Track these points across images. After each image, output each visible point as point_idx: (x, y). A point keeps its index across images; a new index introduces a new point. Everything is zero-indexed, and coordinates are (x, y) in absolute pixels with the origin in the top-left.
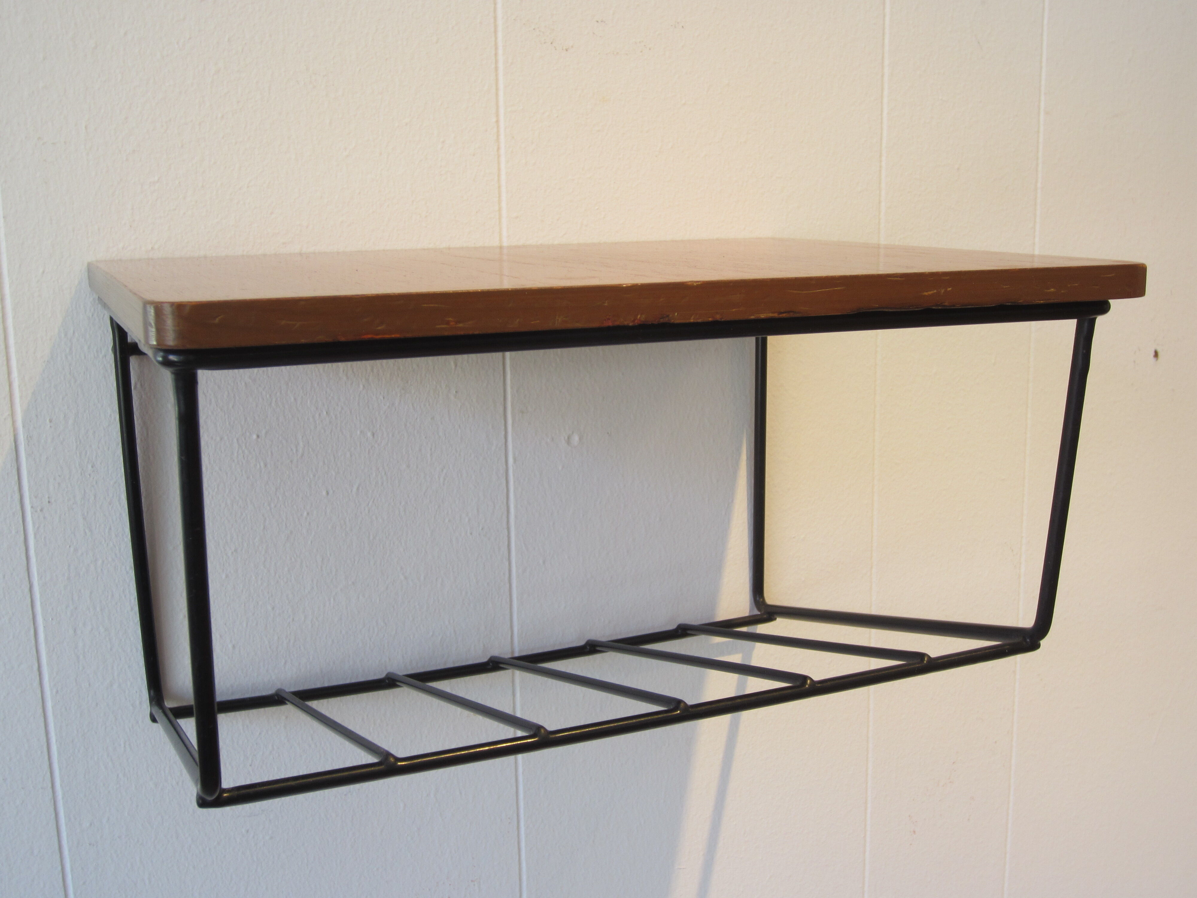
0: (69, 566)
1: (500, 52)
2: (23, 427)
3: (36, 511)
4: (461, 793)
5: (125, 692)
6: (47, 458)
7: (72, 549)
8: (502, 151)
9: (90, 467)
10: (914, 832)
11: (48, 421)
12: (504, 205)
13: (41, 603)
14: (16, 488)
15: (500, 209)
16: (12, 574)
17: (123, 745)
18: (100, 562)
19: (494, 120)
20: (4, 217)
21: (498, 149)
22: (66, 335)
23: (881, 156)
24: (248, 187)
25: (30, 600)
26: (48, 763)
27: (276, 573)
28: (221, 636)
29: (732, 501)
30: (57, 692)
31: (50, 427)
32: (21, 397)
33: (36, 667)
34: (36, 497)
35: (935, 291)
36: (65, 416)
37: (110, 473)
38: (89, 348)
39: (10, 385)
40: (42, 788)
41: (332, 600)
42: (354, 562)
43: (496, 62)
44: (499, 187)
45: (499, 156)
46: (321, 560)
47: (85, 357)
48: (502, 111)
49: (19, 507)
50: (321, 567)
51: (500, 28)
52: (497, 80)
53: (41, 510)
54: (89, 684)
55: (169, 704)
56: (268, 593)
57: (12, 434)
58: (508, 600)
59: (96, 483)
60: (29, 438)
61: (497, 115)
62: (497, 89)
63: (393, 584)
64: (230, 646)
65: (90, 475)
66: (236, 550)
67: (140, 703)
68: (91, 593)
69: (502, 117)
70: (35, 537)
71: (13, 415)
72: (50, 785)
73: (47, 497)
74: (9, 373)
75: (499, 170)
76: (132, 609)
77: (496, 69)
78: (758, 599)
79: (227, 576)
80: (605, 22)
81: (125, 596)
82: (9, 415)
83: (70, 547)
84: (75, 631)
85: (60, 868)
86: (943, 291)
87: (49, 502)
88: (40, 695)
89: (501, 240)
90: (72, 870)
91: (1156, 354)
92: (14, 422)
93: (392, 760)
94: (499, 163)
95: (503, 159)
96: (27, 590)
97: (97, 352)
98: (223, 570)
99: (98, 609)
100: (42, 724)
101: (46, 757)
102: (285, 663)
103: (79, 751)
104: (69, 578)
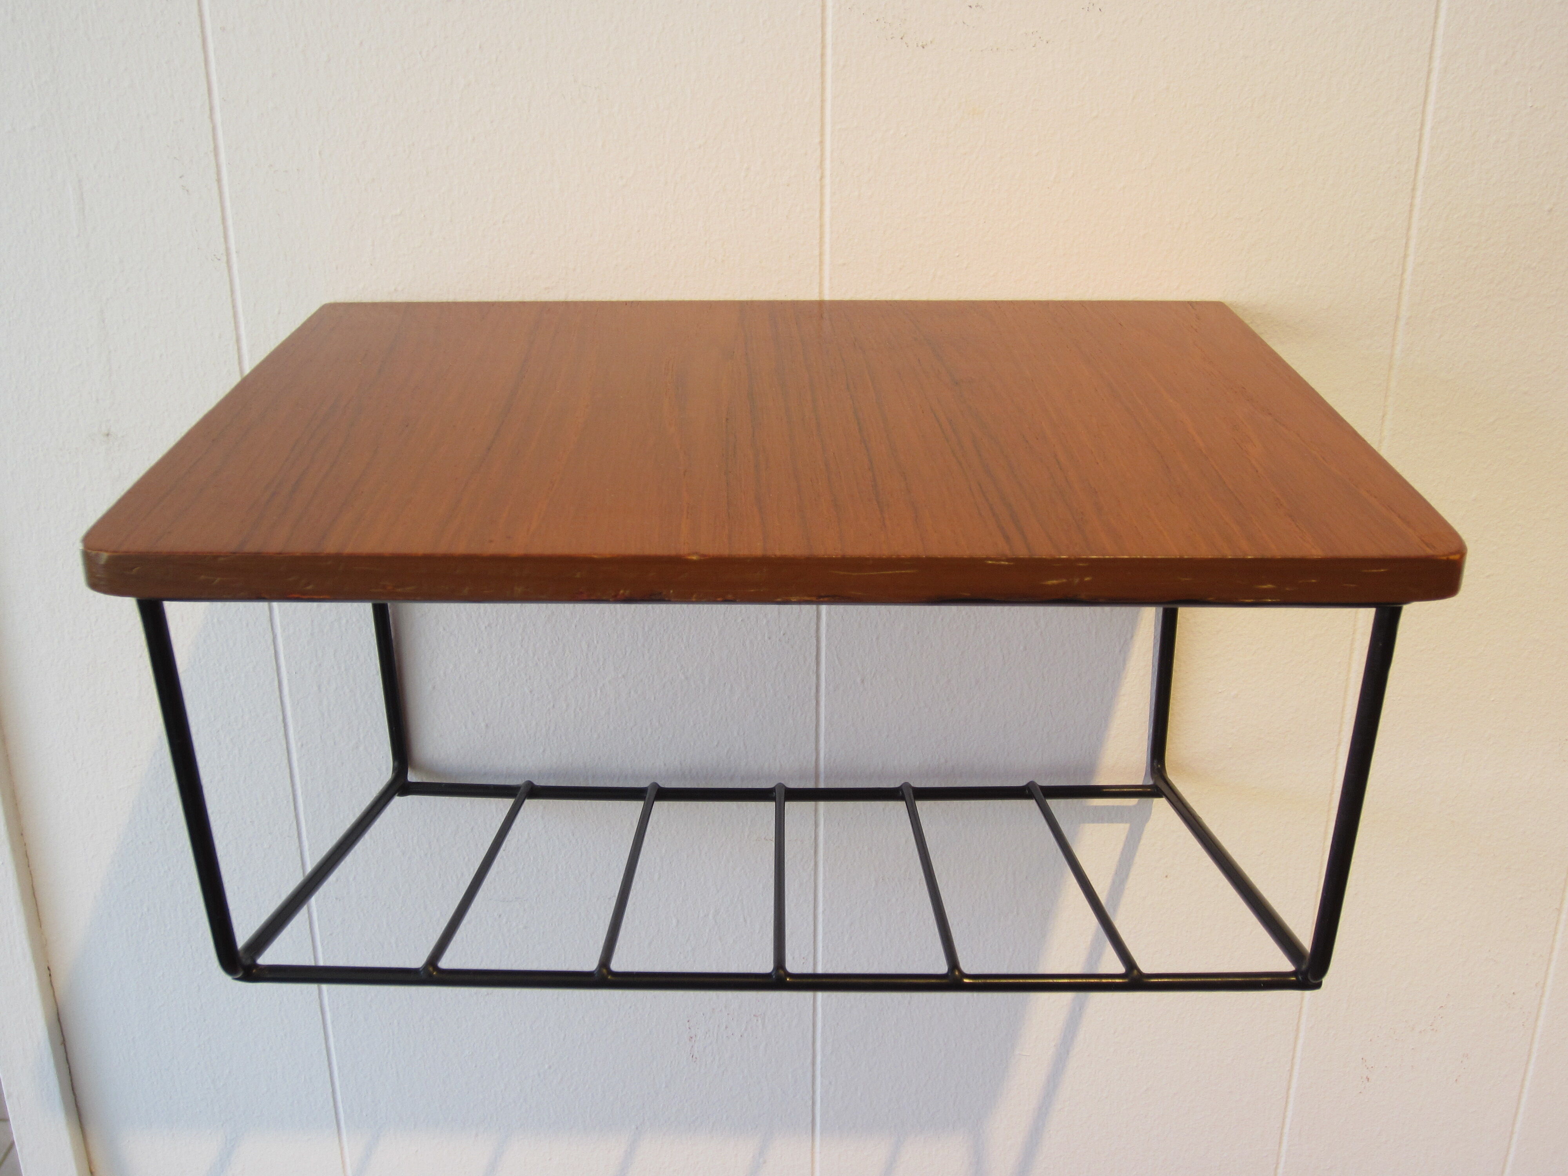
0: (312, 621)
1: (829, 51)
4: (745, 921)
5: (371, 756)
8: (827, 180)
12: (827, 247)
13: (285, 656)
15: (821, 254)
16: (255, 623)
18: (344, 621)
19: (817, 140)
24: (504, 222)
26: (294, 814)
27: (534, 655)
28: (473, 713)
30: (302, 745)
33: (280, 718)
40: (288, 836)
41: (599, 691)
42: (626, 654)
43: (823, 65)
45: (822, 187)
46: (586, 646)
51: (829, 21)
52: (823, 89)
54: (335, 743)
55: (414, 777)
56: (526, 674)
58: (814, 718)
61: (822, 135)
62: (823, 101)
63: (671, 683)
64: (483, 725)
66: (489, 625)
68: (335, 651)
72: (296, 835)
75: (822, 203)
77: (823, 74)
79: (480, 651)
80: (981, 7)
81: (371, 659)
84: (319, 687)
88: (285, 746)
89: (821, 292)
94: (822, 195)
95: (828, 191)
96: (270, 641)
98: (476, 645)
99: (343, 669)
100: (288, 775)
101: (292, 808)
102: (544, 751)
103: (324, 807)
104: (312, 634)
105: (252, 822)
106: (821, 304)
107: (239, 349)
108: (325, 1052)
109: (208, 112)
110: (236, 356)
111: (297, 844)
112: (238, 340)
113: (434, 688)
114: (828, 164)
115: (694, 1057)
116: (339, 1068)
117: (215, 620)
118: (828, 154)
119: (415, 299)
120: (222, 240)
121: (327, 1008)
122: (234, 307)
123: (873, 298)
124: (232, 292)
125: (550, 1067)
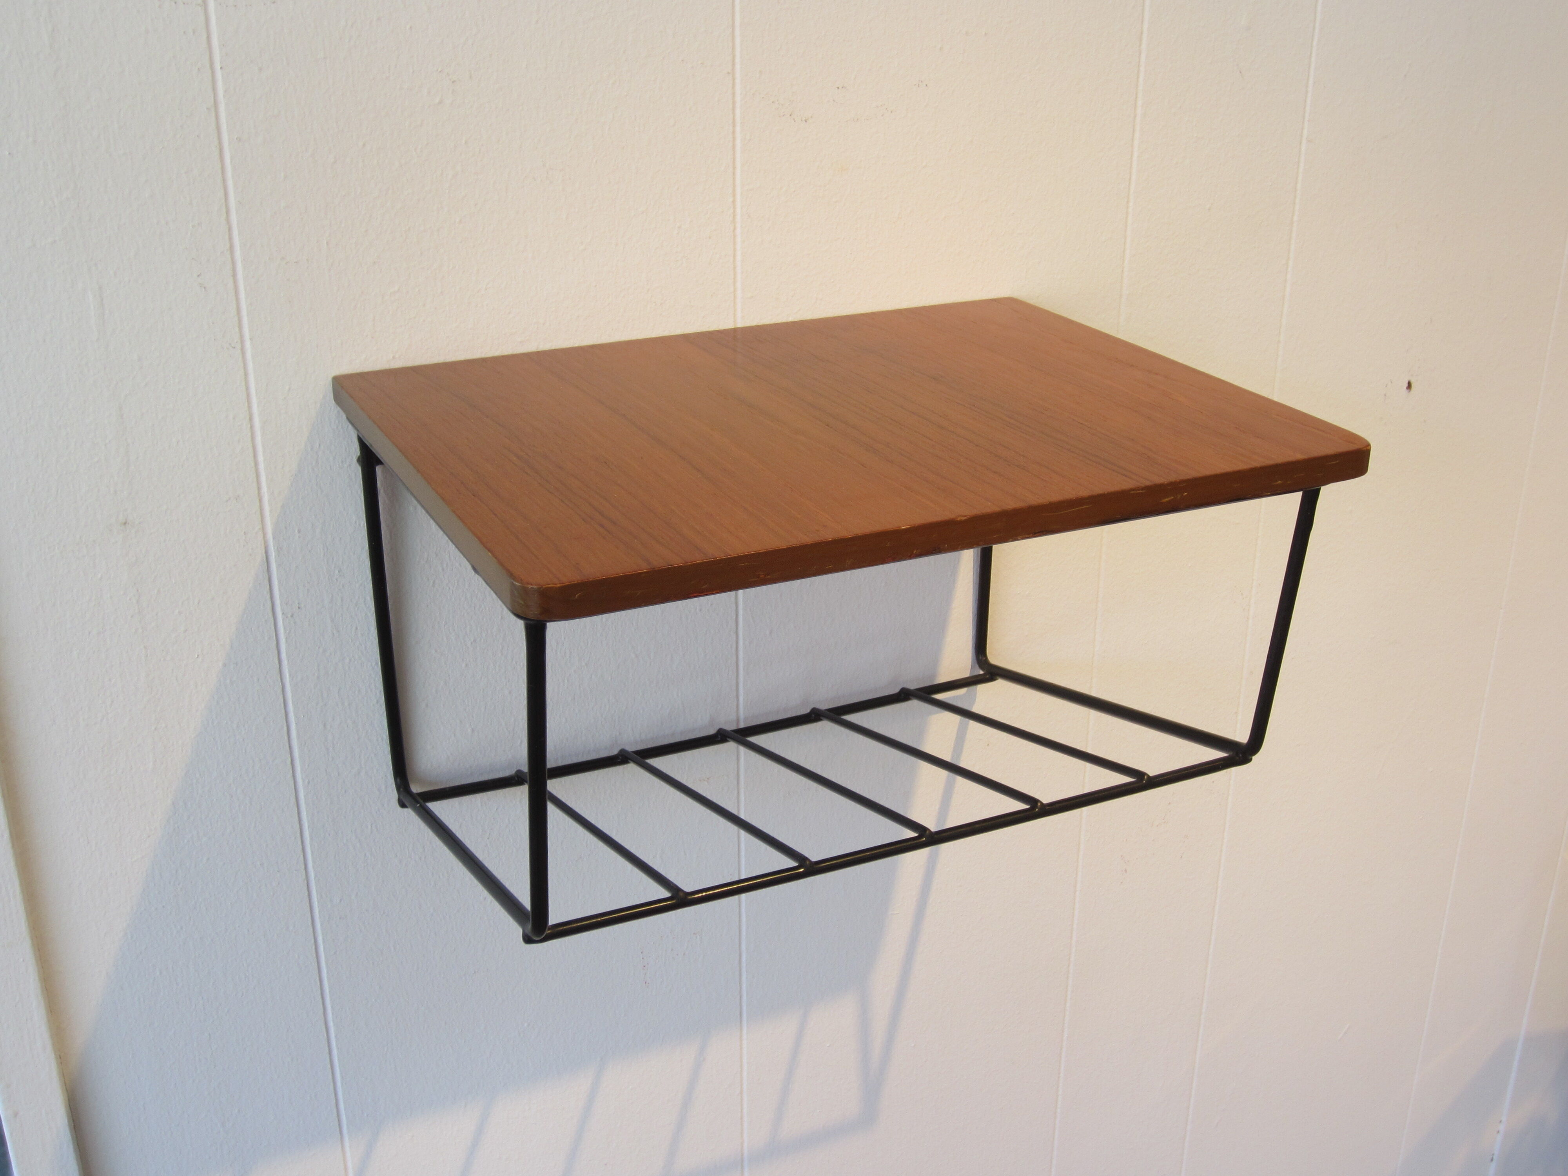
0: (319, 666)
1: (738, 129)
2: (274, 538)
3: (287, 617)
5: (371, 778)
6: (297, 567)
7: (321, 650)
8: (738, 231)
9: (337, 572)
10: (1126, 871)
11: (296, 531)
12: (739, 285)
13: (293, 703)
14: (268, 597)
15: (735, 291)
16: (265, 677)
17: (369, 827)
18: (347, 660)
19: (731, 200)
20: (250, 339)
21: (735, 229)
22: (312, 449)
23: (1128, 202)
25: (282, 700)
26: (301, 848)
29: (959, 561)
30: (309, 782)
31: (299, 537)
32: (271, 511)
33: (289, 761)
34: (287, 604)
35: (1172, 498)
36: (313, 525)
37: (356, 576)
38: (334, 458)
39: (261, 500)
40: (296, 870)
42: (587, 645)
43: (734, 139)
44: (735, 268)
45: (735, 237)
47: (331, 469)
48: (738, 191)
49: (271, 615)
50: (556, 651)
51: (738, 105)
52: (734, 159)
53: (292, 616)
54: (338, 774)
55: (415, 789)
57: (263, 547)
58: (735, 670)
59: (343, 586)
60: (279, 550)
61: (734, 196)
62: (734, 168)
63: (624, 663)
64: (469, 730)
65: (337, 580)
66: (475, 641)
67: (386, 787)
68: (339, 689)
69: (738, 197)
70: (286, 641)
71: (263, 529)
72: (303, 867)
73: (297, 603)
74: (259, 489)
75: (735, 250)
76: (377, 702)
77: (734, 147)
78: (980, 657)
79: (467, 665)
80: (846, 88)
81: (371, 690)
82: (259, 529)
83: (319, 648)
84: (325, 726)
85: (313, 941)
86: (1179, 496)
87: (299, 608)
88: (293, 786)
89: (735, 321)
90: (324, 942)
91: (1409, 386)
92: (264, 535)
93: (681, 894)
94: (735, 243)
95: (739, 240)
96: (280, 691)
97: (342, 462)
99: (346, 704)
100: (296, 813)
101: (300, 843)
103: (329, 835)
104: (318, 677)
105: (262, 865)
106: (735, 330)
107: (252, 427)
108: (329, 1066)
109: (225, 214)
110: (250, 434)
111: (304, 876)
112: (251, 419)
113: (427, 705)
114: (738, 218)
115: (647, 983)
116: (342, 1078)
117: (228, 681)
118: (738, 210)
119: (410, 364)
120: (237, 329)
121: (331, 1024)
122: (247, 389)
123: (772, 322)
124: (246, 375)
125: (529, 1025)
